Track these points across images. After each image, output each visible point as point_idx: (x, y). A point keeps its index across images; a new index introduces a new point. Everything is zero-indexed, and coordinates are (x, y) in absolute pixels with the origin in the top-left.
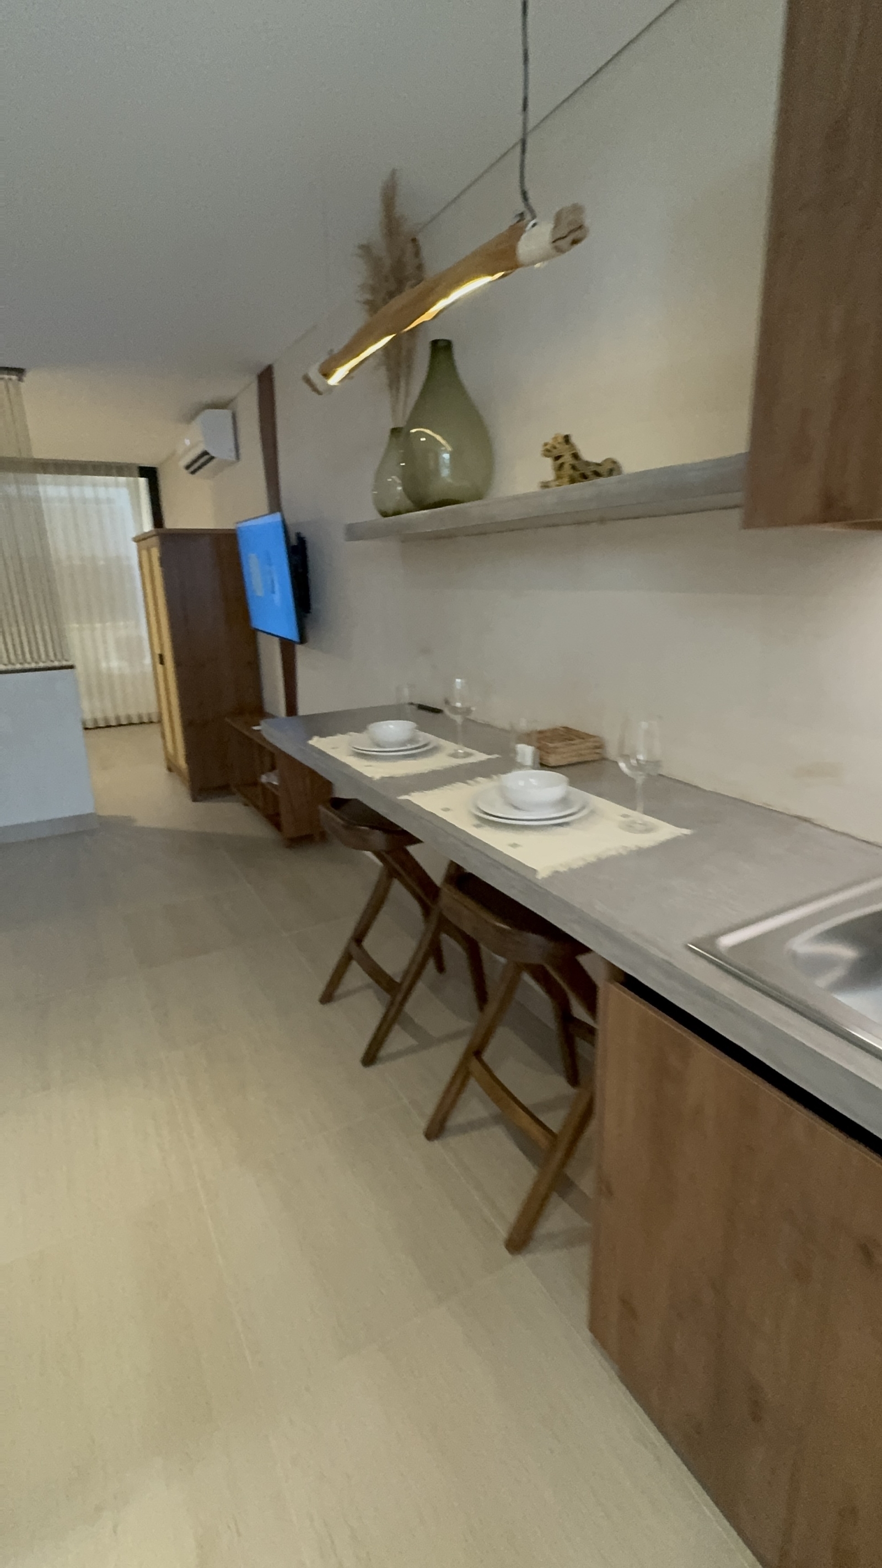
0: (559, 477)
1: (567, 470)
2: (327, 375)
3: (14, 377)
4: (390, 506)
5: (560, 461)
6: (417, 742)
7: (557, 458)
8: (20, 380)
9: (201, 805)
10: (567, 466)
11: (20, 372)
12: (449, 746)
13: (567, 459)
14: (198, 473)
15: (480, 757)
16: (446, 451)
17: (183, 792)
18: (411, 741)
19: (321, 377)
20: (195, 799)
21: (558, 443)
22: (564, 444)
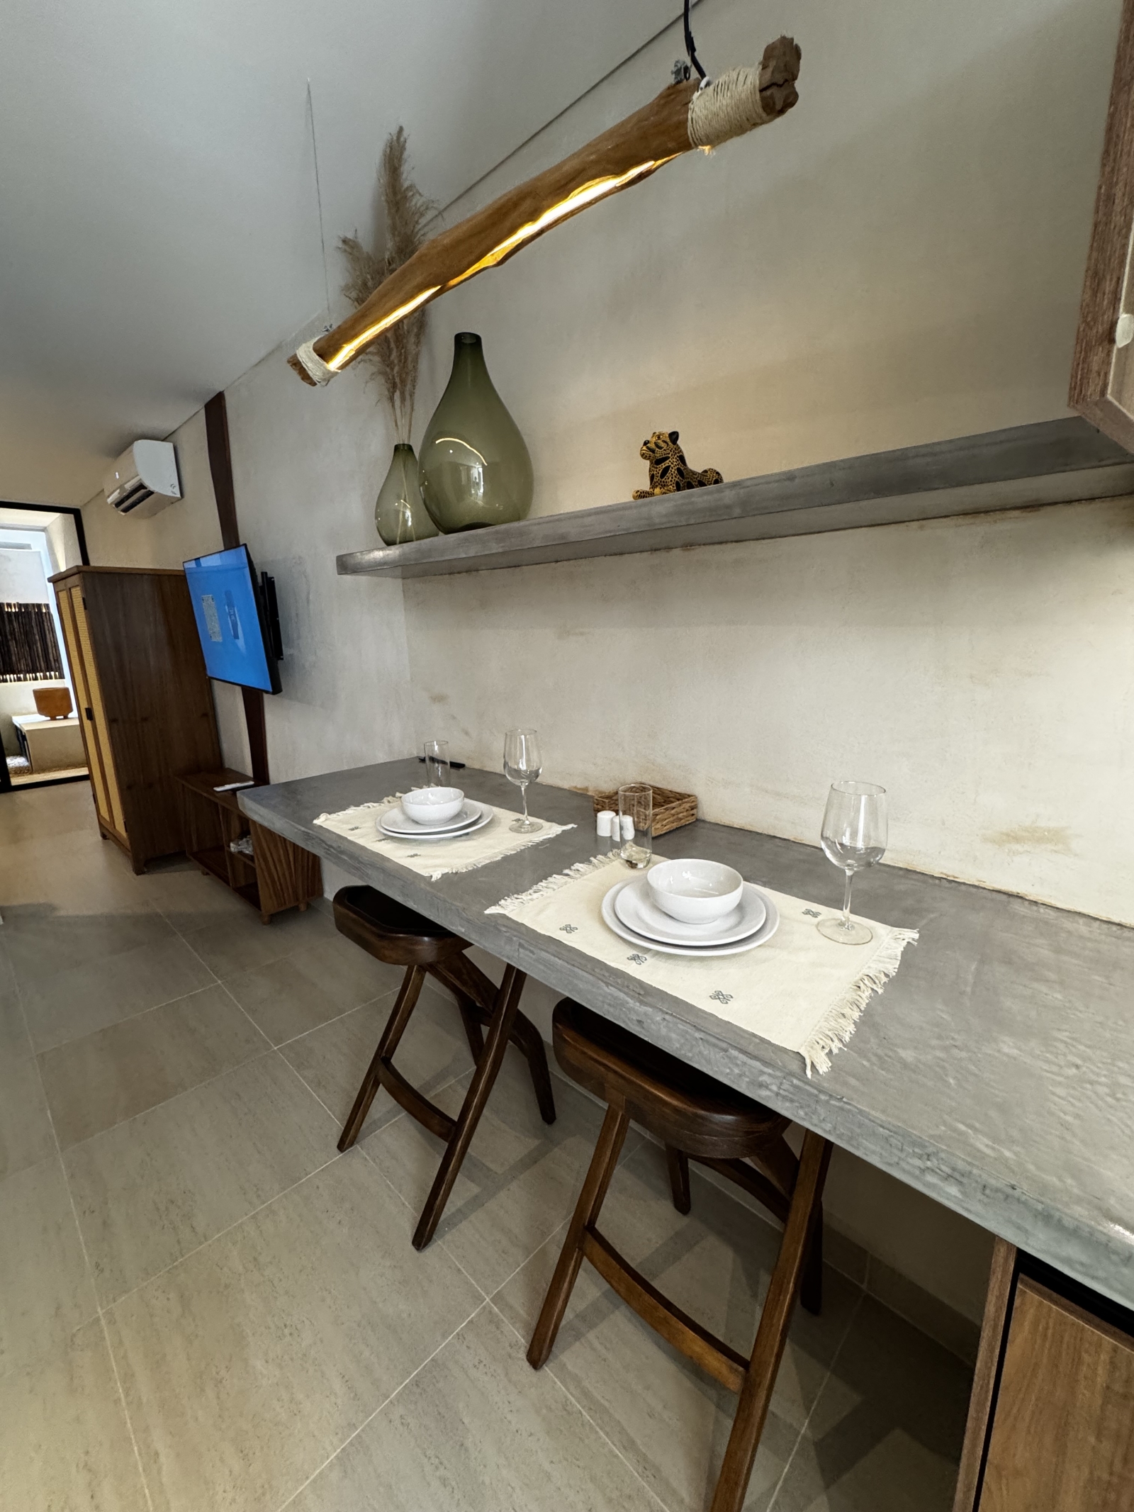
0: (658, 485)
1: (672, 476)
4: (396, 530)
5: (663, 465)
7: (660, 461)
9: (147, 879)
10: (673, 472)
13: (674, 462)
15: (550, 829)
19: (317, 358)
20: (139, 871)
21: (664, 442)
22: (670, 443)
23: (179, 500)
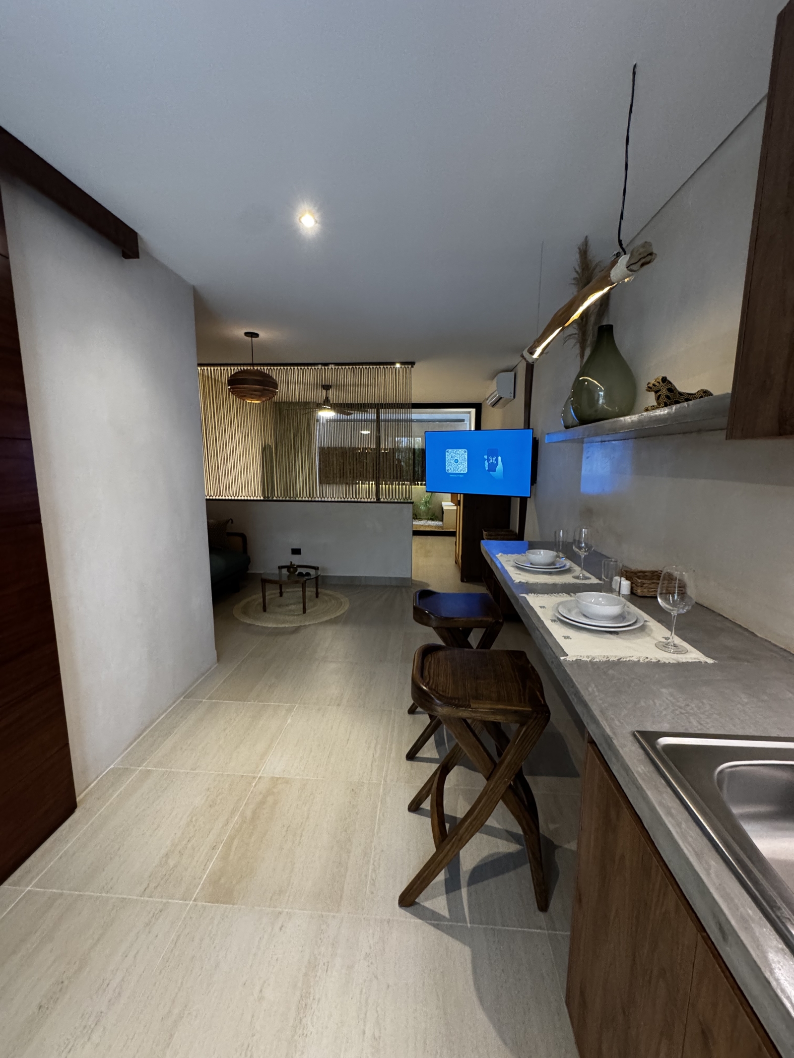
0: (659, 404)
1: (663, 399)
2: (532, 353)
3: (410, 366)
4: (570, 422)
5: (658, 394)
6: (555, 565)
7: (656, 392)
8: (412, 367)
9: (464, 584)
10: (663, 396)
11: (412, 364)
12: (577, 570)
13: (664, 391)
14: (497, 406)
15: (594, 580)
16: (601, 390)
17: (458, 576)
18: (553, 564)
19: (529, 354)
20: (462, 581)
21: (658, 382)
22: (661, 383)
23: (513, 399)
